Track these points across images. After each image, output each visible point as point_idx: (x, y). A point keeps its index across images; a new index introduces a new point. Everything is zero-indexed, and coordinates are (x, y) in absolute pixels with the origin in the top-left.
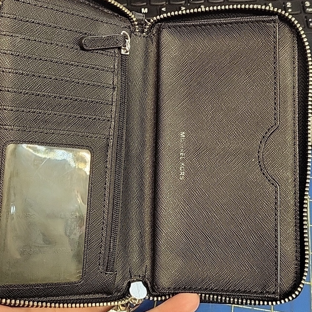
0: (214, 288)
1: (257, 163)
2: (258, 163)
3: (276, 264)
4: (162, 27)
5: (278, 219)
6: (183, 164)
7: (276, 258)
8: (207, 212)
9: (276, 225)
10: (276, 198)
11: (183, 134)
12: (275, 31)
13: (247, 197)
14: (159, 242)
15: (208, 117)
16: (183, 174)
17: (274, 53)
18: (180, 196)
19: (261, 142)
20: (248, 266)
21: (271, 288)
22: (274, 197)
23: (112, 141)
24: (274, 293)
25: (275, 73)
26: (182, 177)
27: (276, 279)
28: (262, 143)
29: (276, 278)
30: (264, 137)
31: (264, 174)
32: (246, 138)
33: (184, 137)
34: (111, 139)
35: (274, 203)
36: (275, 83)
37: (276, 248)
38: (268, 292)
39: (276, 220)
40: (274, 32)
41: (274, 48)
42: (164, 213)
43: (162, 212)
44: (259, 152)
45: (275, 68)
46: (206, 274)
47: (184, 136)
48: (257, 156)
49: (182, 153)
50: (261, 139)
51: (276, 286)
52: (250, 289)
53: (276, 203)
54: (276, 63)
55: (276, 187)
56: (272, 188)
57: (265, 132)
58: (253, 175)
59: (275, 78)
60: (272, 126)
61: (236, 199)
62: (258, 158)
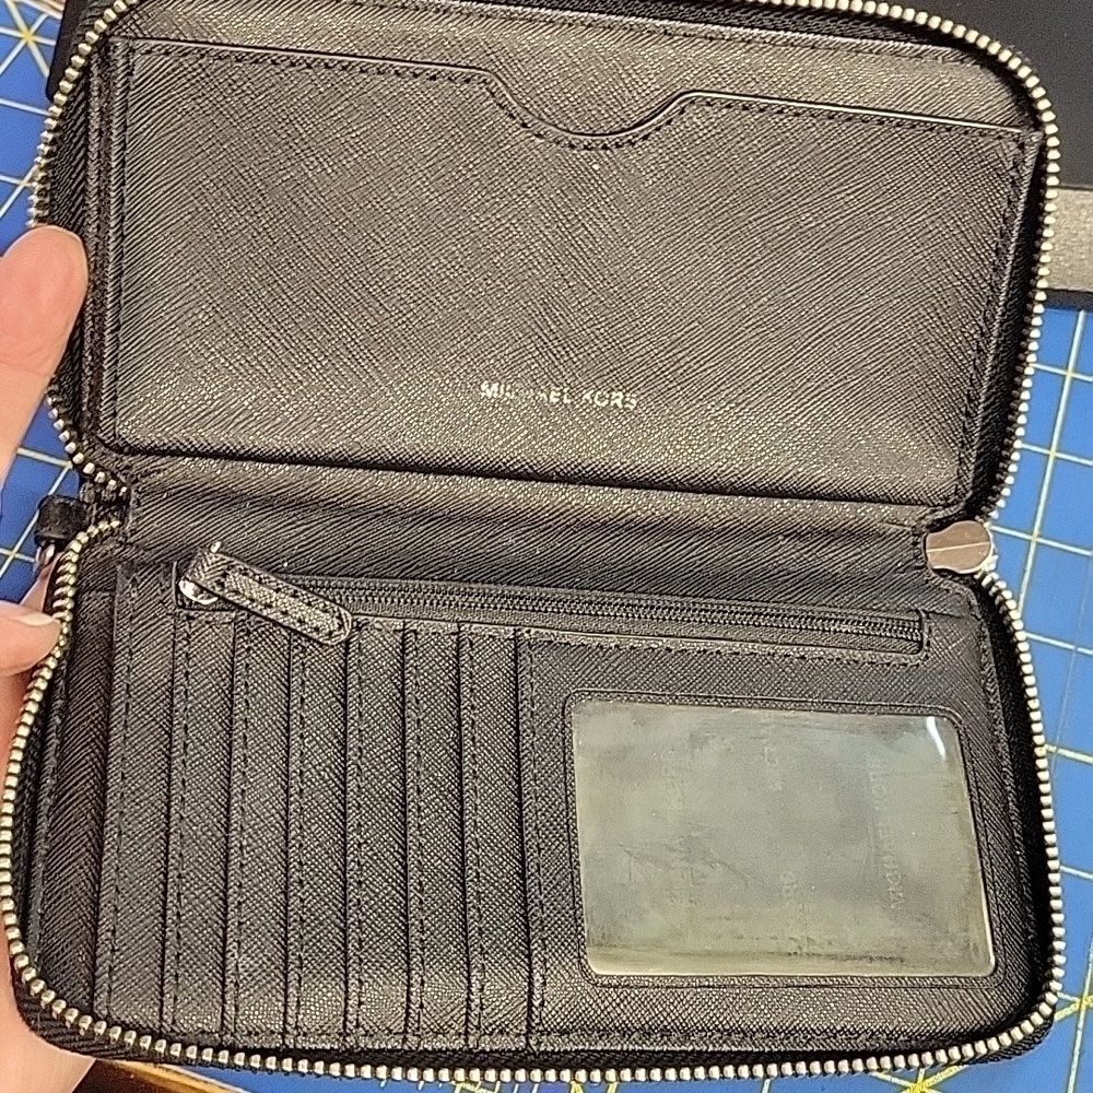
0: (981, 328)
1: (607, 156)
2: (608, 152)
3: (934, 128)
4: (109, 438)
5: (795, 108)
6: (587, 396)
7: (914, 127)
8: (747, 328)
9: (812, 115)
10: (729, 106)
11: (490, 391)
12: (163, 51)
13: (714, 198)
14: (822, 484)
15: (438, 304)
16: (618, 398)
17: (238, 61)
18: (688, 412)
19: (539, 136)
20: (924, 216)
21: (1005, 154)
22: (725, 111)
23: (533, 631)
24: (1021, 146)
25: (309, 66)
26: (627, 399)
27: (981, 135)
28: (542, 133)
29: (975, 133)
30: (524, 125)
31: (645, 138)
32: (519, 183)
33: (499, 387)
34: (528, 632)
35: (744, 113)
36: (344, 68)
37: (883, 122)
38: (1015, 165)
39: (797, 115)
40: (167, 53)
41: (220, 58)
42: (737, 466)
43: (732, 469)
44: (572, 147)
45: (293, 65)
46: (932, 345)
47: (495, 387)
48: (583, 153)
49: (551, 397)
50: (530, 134)
51: (1000, 138)
52: (998, 218)
53: (745, 108)
54: (274, 58)
55: (693, 102)
56: (694, 116)
57: (508, 119)
58: (644, 173)
59: (327, 66)
60: (488, 94)
61: (716, 235)
62: (589, 150)
